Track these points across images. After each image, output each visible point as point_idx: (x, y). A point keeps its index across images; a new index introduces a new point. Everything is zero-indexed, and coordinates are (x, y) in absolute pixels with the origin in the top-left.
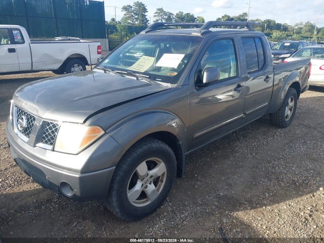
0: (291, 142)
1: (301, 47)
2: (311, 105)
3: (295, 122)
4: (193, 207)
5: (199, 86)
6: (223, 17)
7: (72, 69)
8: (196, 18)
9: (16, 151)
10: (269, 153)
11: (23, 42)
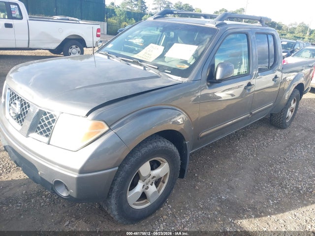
0: (291, 145)
1: (297, 47)
2: (308, 106)
3: (294, 123)
4: (194, 210)
5: (211, 82)
6: (221, 11)
7: (70, 50)
8: (194, 10)
9: (6, 139)
10: (270, 155)
11: (21, 18)
